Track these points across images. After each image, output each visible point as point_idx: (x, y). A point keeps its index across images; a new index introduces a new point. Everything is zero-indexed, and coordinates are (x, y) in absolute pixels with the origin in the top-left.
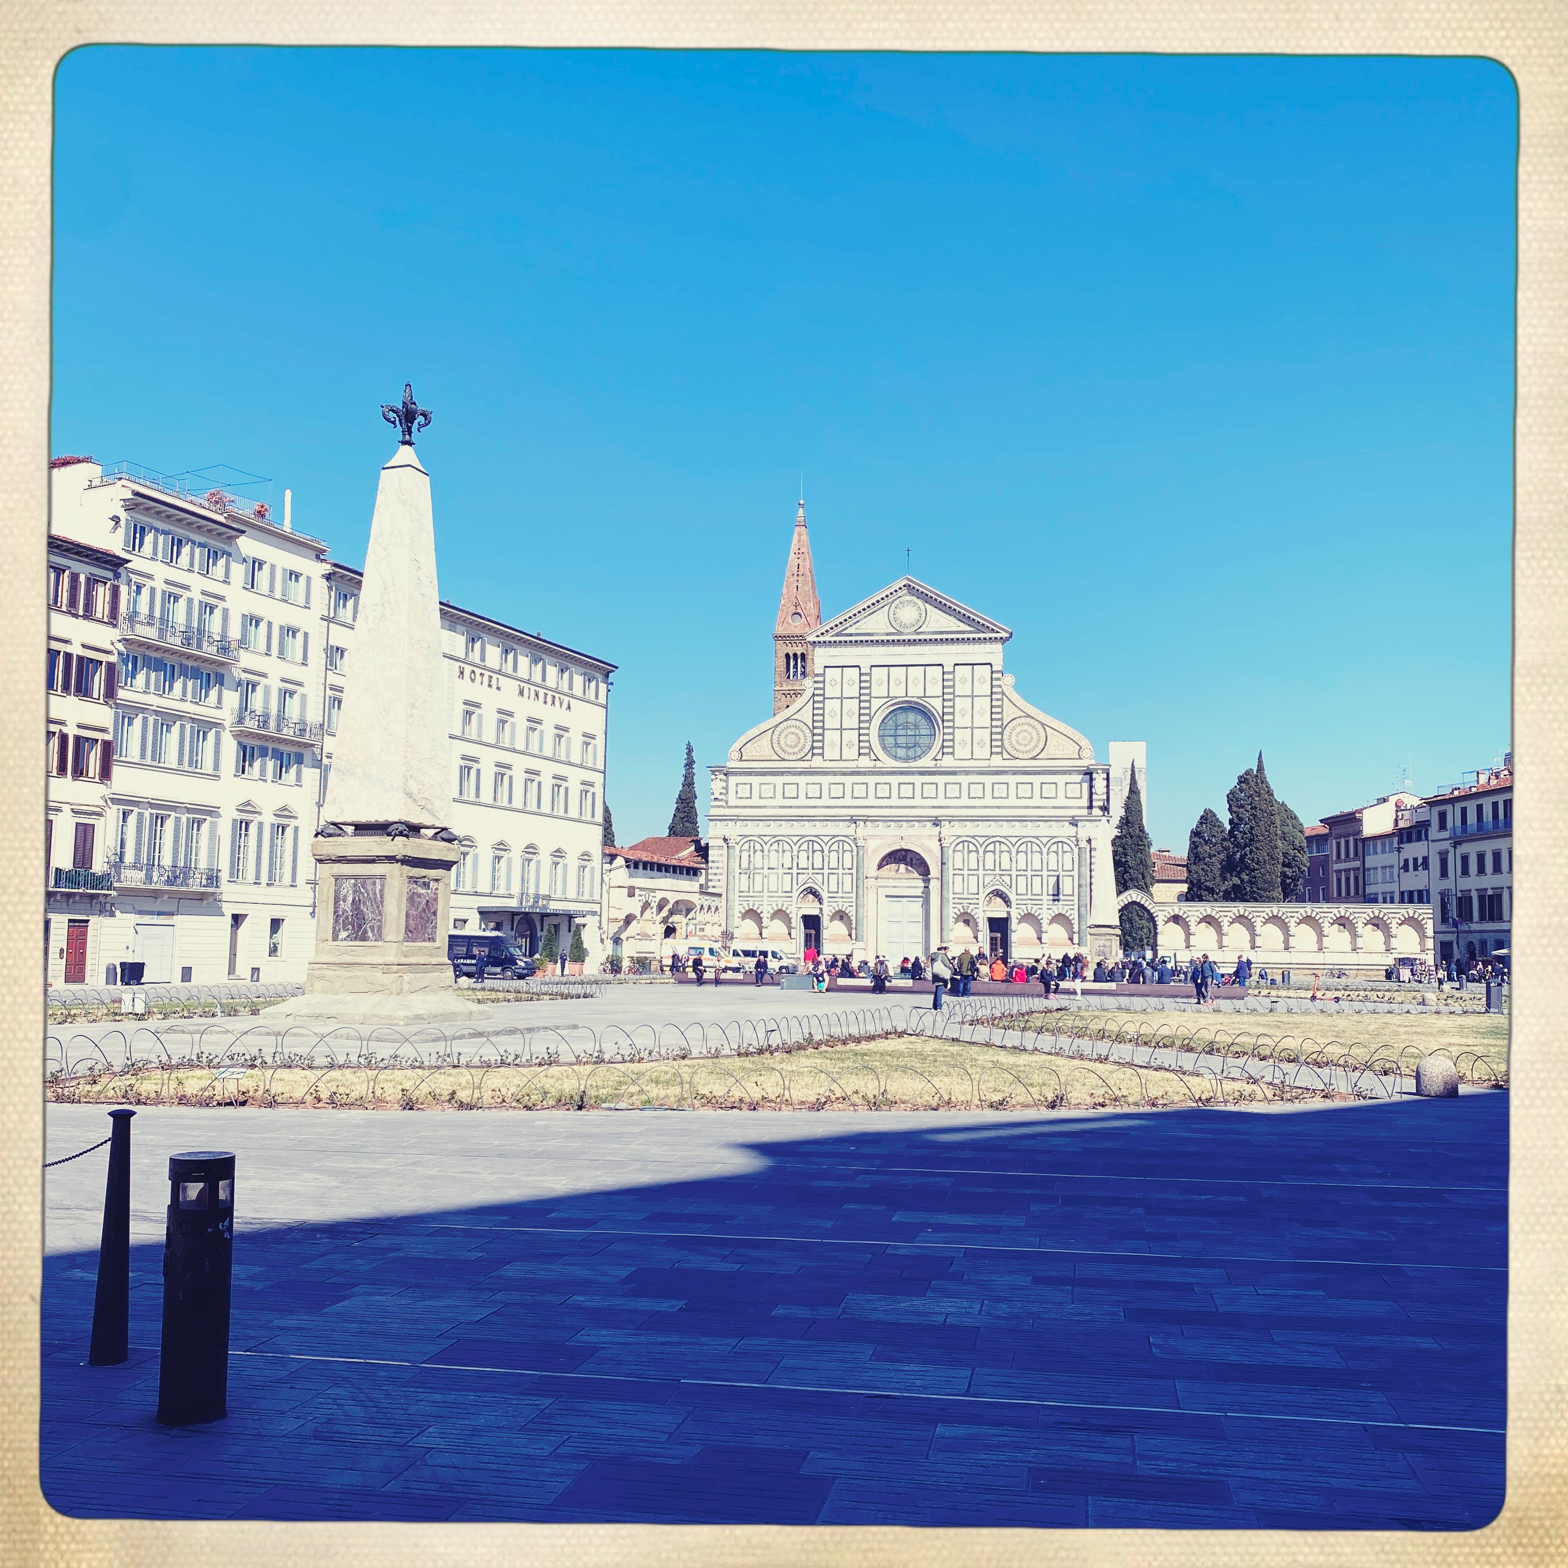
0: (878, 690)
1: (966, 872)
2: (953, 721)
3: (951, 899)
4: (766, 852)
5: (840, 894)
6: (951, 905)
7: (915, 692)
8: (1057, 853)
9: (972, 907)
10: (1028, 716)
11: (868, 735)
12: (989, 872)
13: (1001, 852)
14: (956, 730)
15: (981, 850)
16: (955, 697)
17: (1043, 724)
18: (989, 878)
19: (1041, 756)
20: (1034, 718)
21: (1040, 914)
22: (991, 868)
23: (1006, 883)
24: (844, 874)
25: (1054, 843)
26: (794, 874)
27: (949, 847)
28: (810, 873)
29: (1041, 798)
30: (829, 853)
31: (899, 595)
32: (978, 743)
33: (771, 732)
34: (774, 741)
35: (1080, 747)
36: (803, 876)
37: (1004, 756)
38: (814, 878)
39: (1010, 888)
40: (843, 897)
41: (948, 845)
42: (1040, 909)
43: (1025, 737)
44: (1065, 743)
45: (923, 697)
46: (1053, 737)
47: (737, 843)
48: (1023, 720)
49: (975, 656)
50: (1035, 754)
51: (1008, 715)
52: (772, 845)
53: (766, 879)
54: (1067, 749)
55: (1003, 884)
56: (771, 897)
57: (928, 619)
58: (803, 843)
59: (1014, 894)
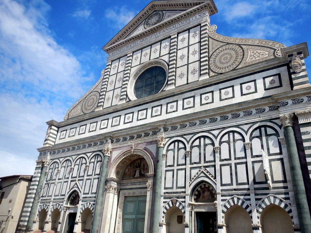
0: (135, 63)
1: (176, 168)
2: (175, 64)
3: (162, 193)
4: (59, 168)
5: (90, 195)
7: (154, 56)
8: (259, 137)
9: (180, 200)
10: (228, 44)
11: (126, 87)
12: (195, 165)
13: (205, 145)
14: (178, 68)
15: (188, 147)
16: (177, 50)
17: (239, 45)
18: (194, 172)
19: (240, 66)
20: (231, 44)
21: (248, 206)
22: (198, 161)
23: (210, 174)
24: (94, 179)
25: (256, 129)
26: (69, 182)
27: (164, 147)
28: (77, 180)
29: (242, 96)
30: (89, 164)
31: (150, 13)
32: (192, 72)
33: (83, 101)
34: (83, 105)
35: (275, 50)
36: (73, 183)
37: (211, 75)
38: (77, 183)
39: (215, 178)
40: (90, 197)
41: (162, 146)
42: (249, 200)
43: (227, 58)
44: (259, 51)
45: (158, 57)
46: (249, 51)
47: (49, 165)
48: (224, 48)
49: (191, 23)
50: (235, 67)
51: (213, 48)
52: (63, 163)
53: (55, 187)
54: (263, 54)
55: (209, 175)
56: (54, 199)
57: (164, 17)
58: (77, 160)
59: (219, 184)
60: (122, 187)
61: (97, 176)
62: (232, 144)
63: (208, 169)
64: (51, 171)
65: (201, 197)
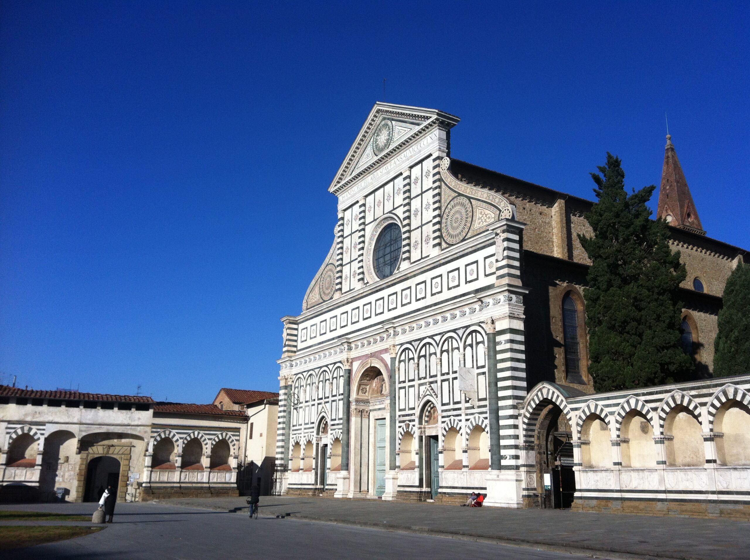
0: (369, 218)
1: (407, 384)
2: (409, 225)
3: (397, 416)
4: (305, 386)
5: (337, 422)
6: (398, 425)
7: (389, 207)
8: (471, 346)
9: (411, 424)
10: (460, 195)
11: (362, 261)
12: (422, 381)
13: (430, 355)
14: (412, 233)
15: (416, 356)
16: (411, 199)
17: (469, 198)
18: (422, 388)
19: (469, 236)
20: (463, 195)
21: (460, 428)
22: (424, 376)
23: (434, 392)
24: (339, 400)
25: (469, 334)
26: (316, 405)
27: (395, 358)
28: (323, 403)
29: (466, 283)
30: (333, 380)
31: (378, 123)
32: (425, 241)
33: (319, 279)
34: (321, 287)
35: (500, 211)
36: (320, 406)
37: (443, 247)
38: (324, 407)
39: (437, 397)
40: (338, 424)
41: (394, 356)
42: (460, 421)
43: (457, 218)
44: (487, 212)
45: (392, 210)
46: (478, 209)
47: (293, 382)
48: (455, 201)
49: (422, 152)
50: (464, 235)
51: (445, 201)
52: (307, 380)
53: (304, 412)
54: (489, 218)
55: (432, 393)
56: (305, 429)
57: (394, 134)
58: (321, 374)
59: (440, 404)
60: (371, 408)
61: (342, 397)
62: (450, 354)
63: (432, 385)
64: (296, 392)
65: (432, 418)
